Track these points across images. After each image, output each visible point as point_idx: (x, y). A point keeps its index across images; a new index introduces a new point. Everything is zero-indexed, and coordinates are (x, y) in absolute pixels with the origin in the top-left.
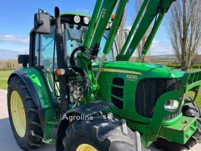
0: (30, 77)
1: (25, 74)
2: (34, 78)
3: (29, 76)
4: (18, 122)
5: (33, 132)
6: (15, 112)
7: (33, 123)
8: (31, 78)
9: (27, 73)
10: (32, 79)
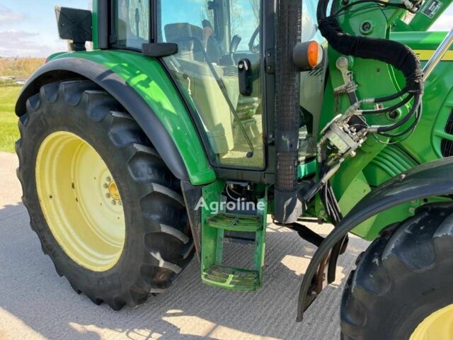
0: (134, 81)
1: (110, 72)
2: (146, 84)
3: (128, 77)
4: (65, 226)
5: (158, 256)
6: (51, 197)
7: (165, 229)
8: (139, 86)
9: (114, 67)
10: (143, 88)
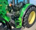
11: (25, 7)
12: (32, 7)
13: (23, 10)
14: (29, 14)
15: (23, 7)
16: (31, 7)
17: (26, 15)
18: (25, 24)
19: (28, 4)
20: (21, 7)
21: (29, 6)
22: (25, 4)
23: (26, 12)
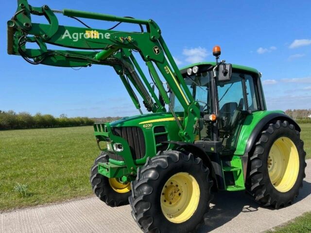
11: (249, 123)
12: (278, 122)
13: (241, 138)
14: (267, 145)
15: (242, 124)
16: (274, 123)
17: (257, 149)
18: (255, 182)
19: (262, 112)
20: (237, 122)
21: (262, 120)
22: (250, 111)
23: (257, 139)
